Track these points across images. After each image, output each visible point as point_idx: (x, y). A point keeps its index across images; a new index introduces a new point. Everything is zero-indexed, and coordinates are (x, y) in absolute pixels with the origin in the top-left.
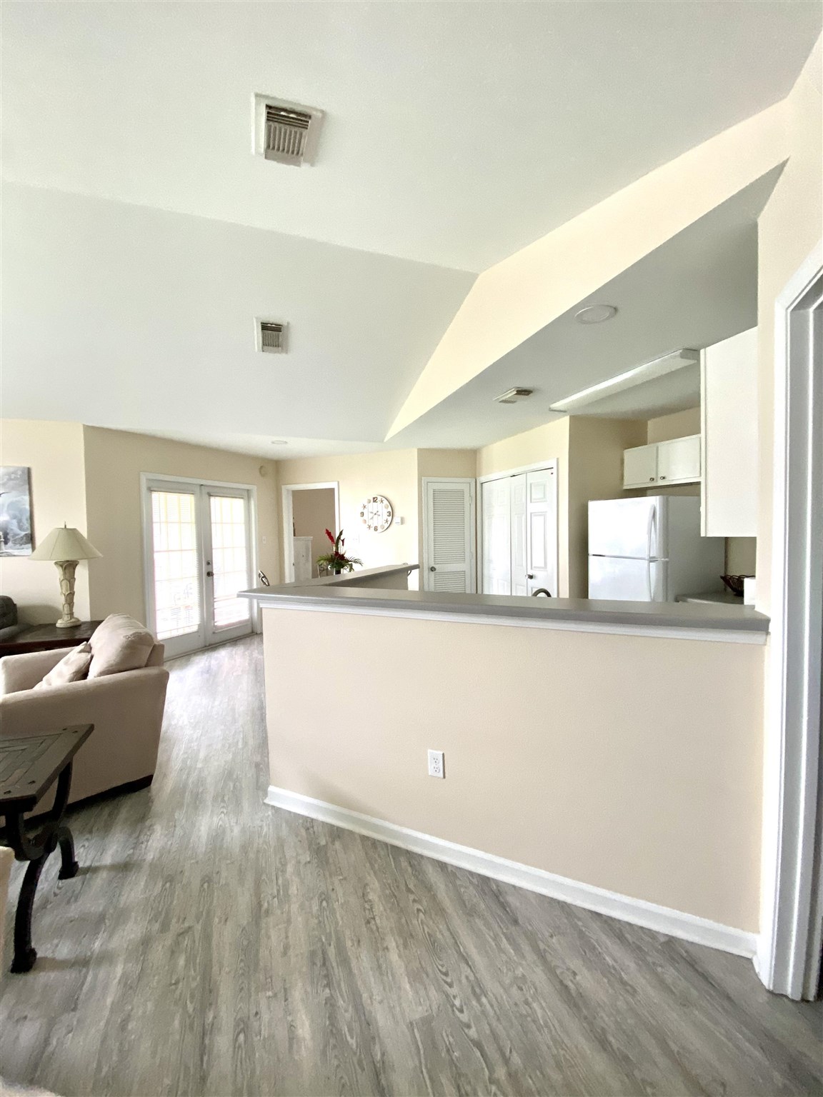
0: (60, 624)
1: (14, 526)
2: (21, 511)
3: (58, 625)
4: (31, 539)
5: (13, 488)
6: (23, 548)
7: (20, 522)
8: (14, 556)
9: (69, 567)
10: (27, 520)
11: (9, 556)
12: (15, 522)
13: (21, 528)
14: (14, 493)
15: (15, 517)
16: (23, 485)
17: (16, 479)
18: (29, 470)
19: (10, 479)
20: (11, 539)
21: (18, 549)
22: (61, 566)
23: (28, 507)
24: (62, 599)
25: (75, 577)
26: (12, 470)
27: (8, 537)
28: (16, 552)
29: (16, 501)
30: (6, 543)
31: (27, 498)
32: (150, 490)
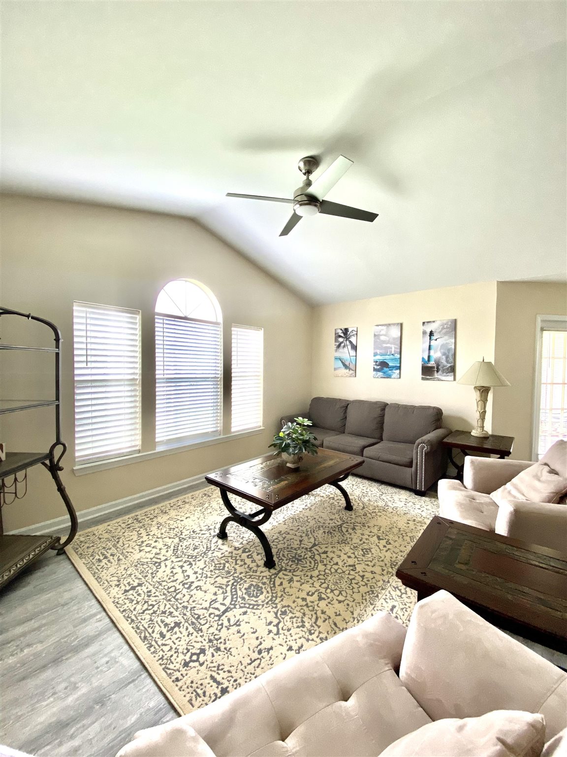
0: (474, 433)
1: (444, 361)
2: (449, 350)
3: (472, 434)
4: (453, 370)
5: (445, 334)
6: (448, 376)
7: (447, 357)
8: (442, 380)
9: (484, 391)
10: (452, 356)
11: (438, 380)
12: (444, 357)
13: (447, 362)
14: (446, 337)
15: (444, 354)
16: (451, 332)
17: (447, 328)
18: (455, 321)
19: (443, 328)
20: (441, 369)
21: (445, 376)
22: (480, 390)
23: (453, 347)
24: (477, 415)
25: (488, 399)
26: (445, 322)
27: (440, 368)
28: (443, 378)
29: (446, 343)
30: (437, 372)
31: (453, 341)
32: (542, 330)
